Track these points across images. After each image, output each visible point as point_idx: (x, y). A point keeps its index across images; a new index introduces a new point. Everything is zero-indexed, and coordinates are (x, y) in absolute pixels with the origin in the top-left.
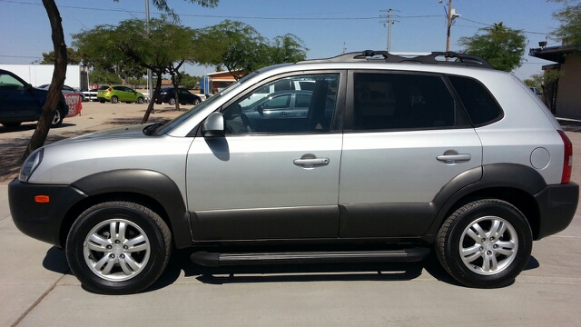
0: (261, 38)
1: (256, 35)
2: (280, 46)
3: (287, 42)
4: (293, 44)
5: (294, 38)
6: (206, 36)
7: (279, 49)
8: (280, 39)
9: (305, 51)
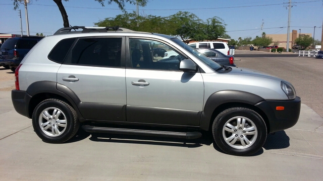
0: (198, 20)
1: (197, 19)
2: (210, 24)
3: (214, 21)
4: (217, 22)
5: (218, 19)
6: (167, 20)
7: (209, 25)
8: (210, 20)
9: (225, 26)
